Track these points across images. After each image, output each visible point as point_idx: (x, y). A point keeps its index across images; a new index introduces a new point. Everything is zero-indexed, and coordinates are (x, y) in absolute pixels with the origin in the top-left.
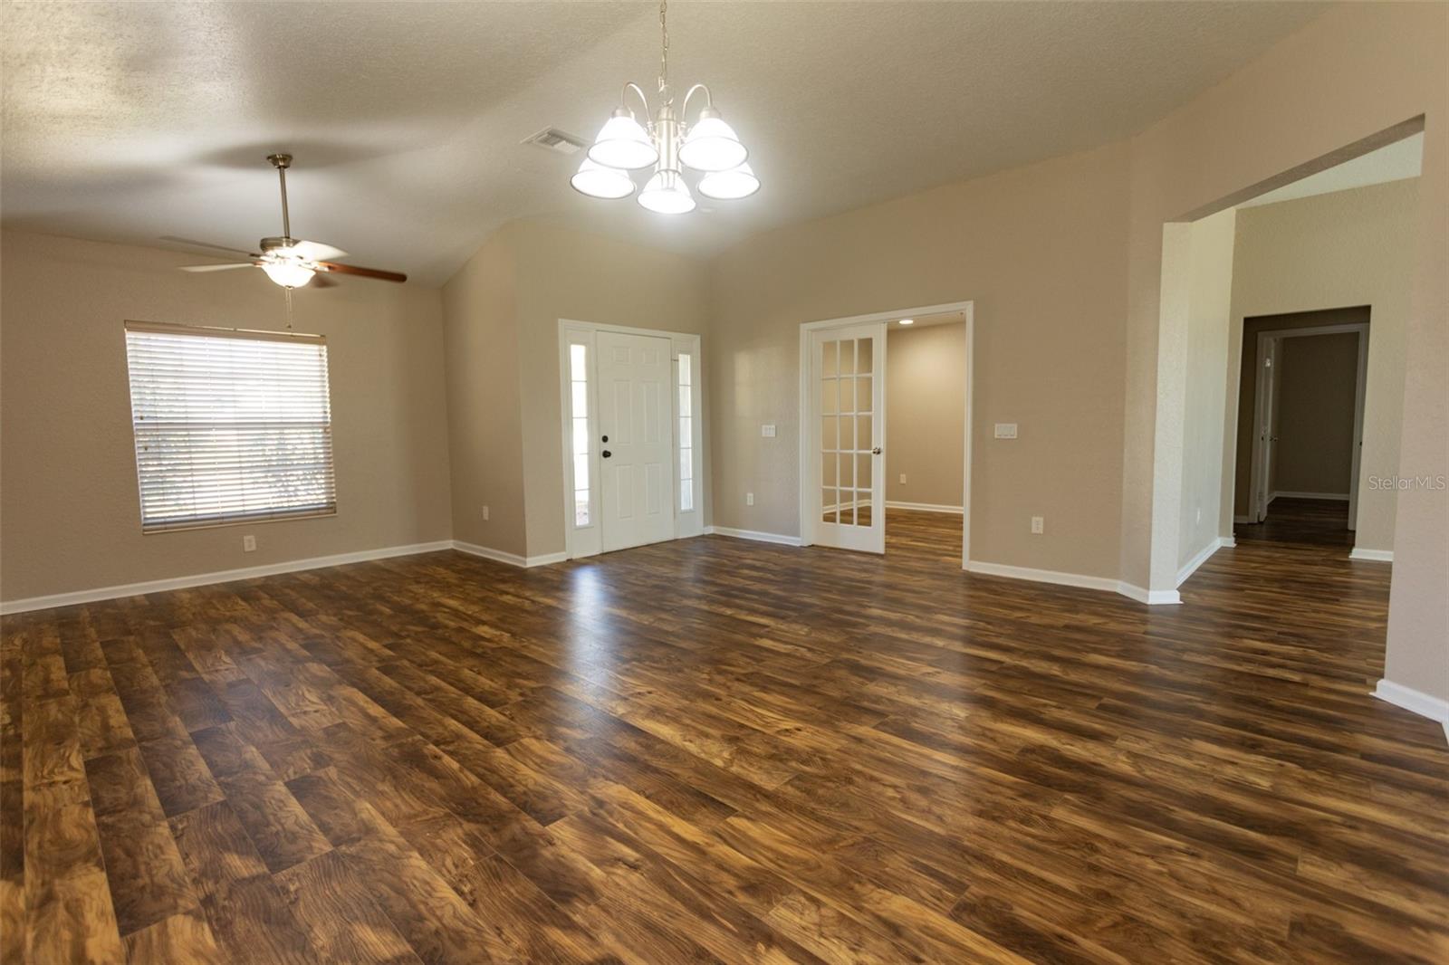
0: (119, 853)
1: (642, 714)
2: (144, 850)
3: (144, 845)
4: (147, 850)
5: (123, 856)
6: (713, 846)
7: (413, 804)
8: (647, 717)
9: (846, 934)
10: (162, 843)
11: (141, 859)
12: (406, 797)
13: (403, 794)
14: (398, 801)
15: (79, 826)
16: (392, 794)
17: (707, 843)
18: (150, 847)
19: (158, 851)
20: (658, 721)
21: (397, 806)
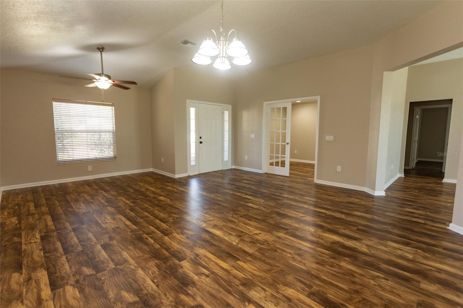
0: (51, 265)
1: (211, 227)
2: (58, 265)
3: (58, 263)
4: (59, 265)
5: (52, 267)
6: (232, 270)
7: (139, 253)
8: (212, 228)
9: (273, 300)
10: (63, 263)
11: (57, 268)
12: (137, 251)
13: (136, 250)
14: (135, 252)
15: (38, 256)
16: (133, 250)
17: (230, 269)
18: (60, 264)
19: (62, 265)
20: (216, 229)
21: (134, 254)
